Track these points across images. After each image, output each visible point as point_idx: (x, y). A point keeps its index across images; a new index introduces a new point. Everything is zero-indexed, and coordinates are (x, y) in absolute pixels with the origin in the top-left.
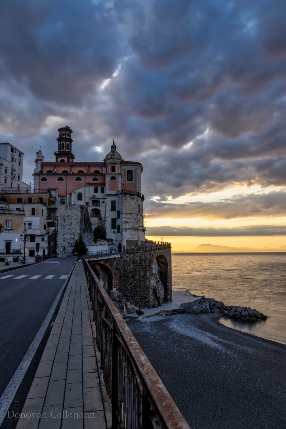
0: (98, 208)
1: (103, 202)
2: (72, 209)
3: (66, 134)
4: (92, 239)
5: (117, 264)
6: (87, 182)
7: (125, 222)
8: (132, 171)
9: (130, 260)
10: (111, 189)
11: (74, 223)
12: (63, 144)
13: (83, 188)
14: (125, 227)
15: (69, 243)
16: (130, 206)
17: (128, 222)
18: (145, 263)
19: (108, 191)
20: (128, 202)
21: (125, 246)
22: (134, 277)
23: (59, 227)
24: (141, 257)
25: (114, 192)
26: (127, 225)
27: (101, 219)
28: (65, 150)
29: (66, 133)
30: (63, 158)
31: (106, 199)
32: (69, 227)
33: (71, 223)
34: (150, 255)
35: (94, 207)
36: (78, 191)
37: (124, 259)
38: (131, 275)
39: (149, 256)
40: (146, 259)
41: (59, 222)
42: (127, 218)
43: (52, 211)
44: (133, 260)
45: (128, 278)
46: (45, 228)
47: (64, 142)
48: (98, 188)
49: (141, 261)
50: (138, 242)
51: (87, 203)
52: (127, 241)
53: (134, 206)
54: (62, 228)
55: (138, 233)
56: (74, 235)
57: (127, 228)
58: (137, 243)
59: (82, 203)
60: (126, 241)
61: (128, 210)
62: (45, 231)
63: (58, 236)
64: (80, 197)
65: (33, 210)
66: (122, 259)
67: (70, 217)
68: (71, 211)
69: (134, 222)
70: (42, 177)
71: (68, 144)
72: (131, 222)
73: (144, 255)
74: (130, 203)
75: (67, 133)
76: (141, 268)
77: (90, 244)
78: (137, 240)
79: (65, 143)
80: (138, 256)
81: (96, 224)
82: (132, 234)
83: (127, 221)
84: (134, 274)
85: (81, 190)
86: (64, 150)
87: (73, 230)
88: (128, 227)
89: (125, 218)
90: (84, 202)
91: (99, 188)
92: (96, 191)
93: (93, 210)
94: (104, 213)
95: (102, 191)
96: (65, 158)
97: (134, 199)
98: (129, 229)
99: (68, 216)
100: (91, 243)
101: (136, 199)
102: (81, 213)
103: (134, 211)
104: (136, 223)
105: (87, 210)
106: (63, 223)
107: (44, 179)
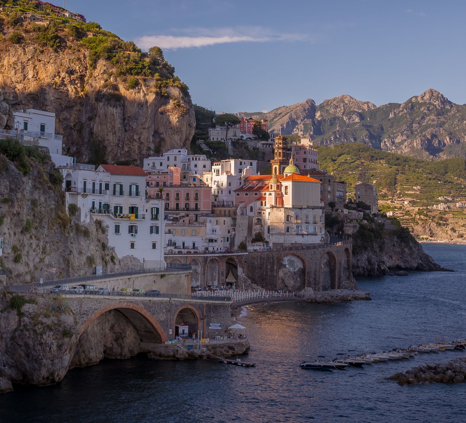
0: (260, 218)
1: (264, 213)
4: (251, 241)
5: (246, 258)
6: (260, 196)
7: (271, 229)
8: (288, 186)
11: (244, 229)
13: (253, 202)
14: (272, 232)
16: (276, 217)
18: (273, 259)
20: (274, 214)
21: (271, 247)
22: (261, 268)
23: (236, 232)
24: (268, 255)
27: (262, 226)
31: (265, 211)
32: (241, 232)
34: (279, 254)
35: (257, 217)
37: (252, 256)
38: (258, 266)
39: (277, 255)
40: (274, 257)
41: (237, 228)
42: (274, 226)
43: (234, 219)
44: (261, 257)
45: (255, 268)
46: (229, 232)
48: (262, 202)
49: (268, 258)
53: (281, 216)
54: (238, 232)
55: (284, 237)
56: (243, 237)
57: (273, 234)
58: (283, 245)
59: (251, 214)
60: (273, 243)
61: (275, 220)
62: (229, 235)
63: (236, 238)
64: (251, 210)
65: (217, 221)
67: (243, 225)
69: (280, 229)
70: (237, 193)
71: (280, 152)
72: (277, 229)
73: (272, 254)
74: (277, 214)
76: (268, 263)
77: (249, 245)
78: (283, 242)
79: (278, 151)
81: (256, 231)
82: (279, 238)
84: (261, 266)
85: (252, 205)
87: (243, 234)
88: (274, 232)
89: (271, 226)
90: (254, 213)
91: (264, 202)
92: (262, 204)
94: (264, 222)
95: (265, 205)
96: (277, 165)
97: (281, 211)
98: (275, 234)
102: (248, 221)
104: (282, 229)
105: (252, 219)
106: (239, 229)
107: (238, 195)
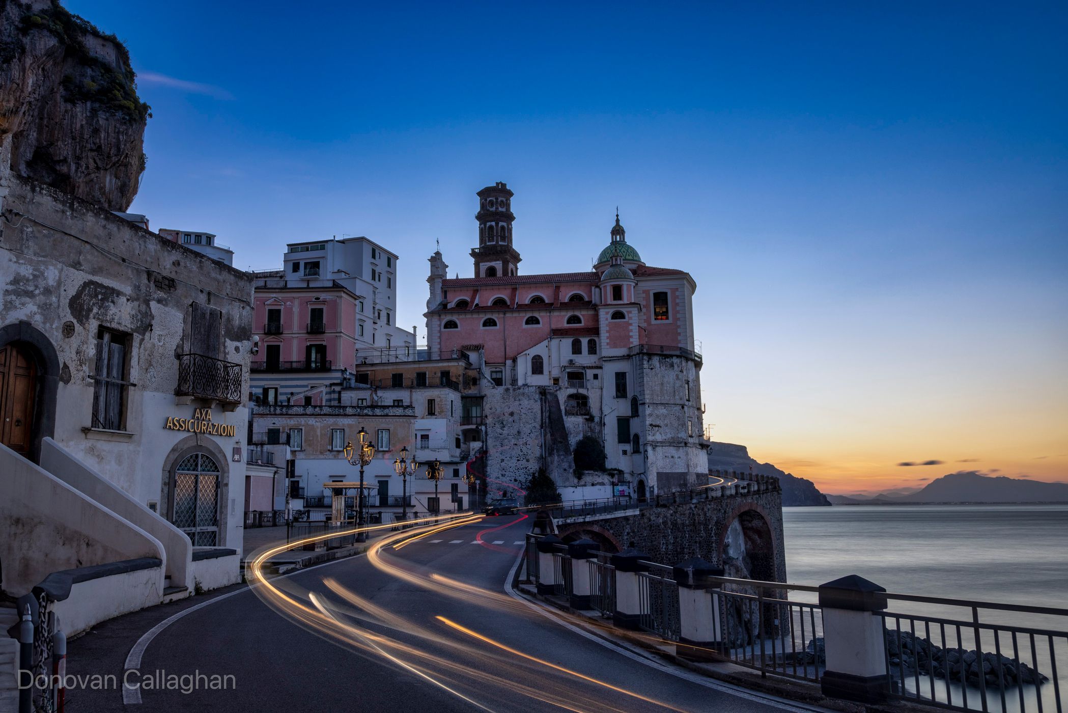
0: (582, 391)
1: (596, 377)
2: (521, 397)
3: (497, 202)
4: (571, 471)
5: (633, 532)
6: (554, 327)
7: (651, 425)
8: (666, 294)
9: (665, 523)
10: (613, 344)
11: (526, 429)
12: (491, 227)
13: (545, 343)
14: (653, 438)
15: (516, 480)
16: (662, 384)
17: (658, 426)
18: (706, 529)
19: (606, 350)
20: (656, 375)
21: (653, 487)
23: (490, 442)
24: (694, 514)
25: (622, 351)
26: (658, 433)
27: (591, 419)
28: (497, 242)
29: (497, 199)
30: (493, 264)
31: (601, 368)
32: (513, 441)
33: (519, 432)
34: (720, 510)
35: (572, 391)
36: (533, 352)
37: (650, 520)
38: (669, 559)
39: (715, 512)
40: (707, 520)
41: (489, 430)
42: (657, 416)
43: (472, 402)
44: (675, 524)
46: (458, 445)
47: (493, 224)
48: (580, 342)
49: (694, 525)
50: (688, 477)
51: (556, 381)
52: (659, 475)
53: (674, 384)
54: (498, 443)
55: (687, 454)
56: (528, 461)
57: (658, 442)
58: (685, 480)
59: (543, 380)
60: (656, 474)
61: (658, 396)
62: (458, 452)
63: (489, 462)
64: (537, 366)
65: (431, 402)
66: (646, 521)
67: (516, 417)
68: (517, 403)
69: (676, 425)
70: (447, 318)
71: (503, 227)
72: (667, 425)
73: (703, 509)
74: (663, 377)
75: (500, 199)
76: (696, 542)
77: (567, 484)
78: (687, 471)
79: (497, 224)
80: (687, 512)
81: (578, 433)
82: (672, 457)
83: (658, 423)
84: (678, 559)
85: (540, 350)
86: (494, 243)
87: (524, 449)
88: (658, 437)
89: (650, 415)
90: (548, 377)
91: (584, 342)
92: (577, 349)
93: (571, 397)
94: (598, 405)
95: (593, 349)
96: (498, 262)
97: (672, 365)
98: (663, 443)
99: (512, 414)
100: (567, 479)
101: (678, 366)
102: (542, 405)
103: (674, 395)
104: (680, 427)
105: (556, 396)
106: (499, 431)
107: (451, 325)
